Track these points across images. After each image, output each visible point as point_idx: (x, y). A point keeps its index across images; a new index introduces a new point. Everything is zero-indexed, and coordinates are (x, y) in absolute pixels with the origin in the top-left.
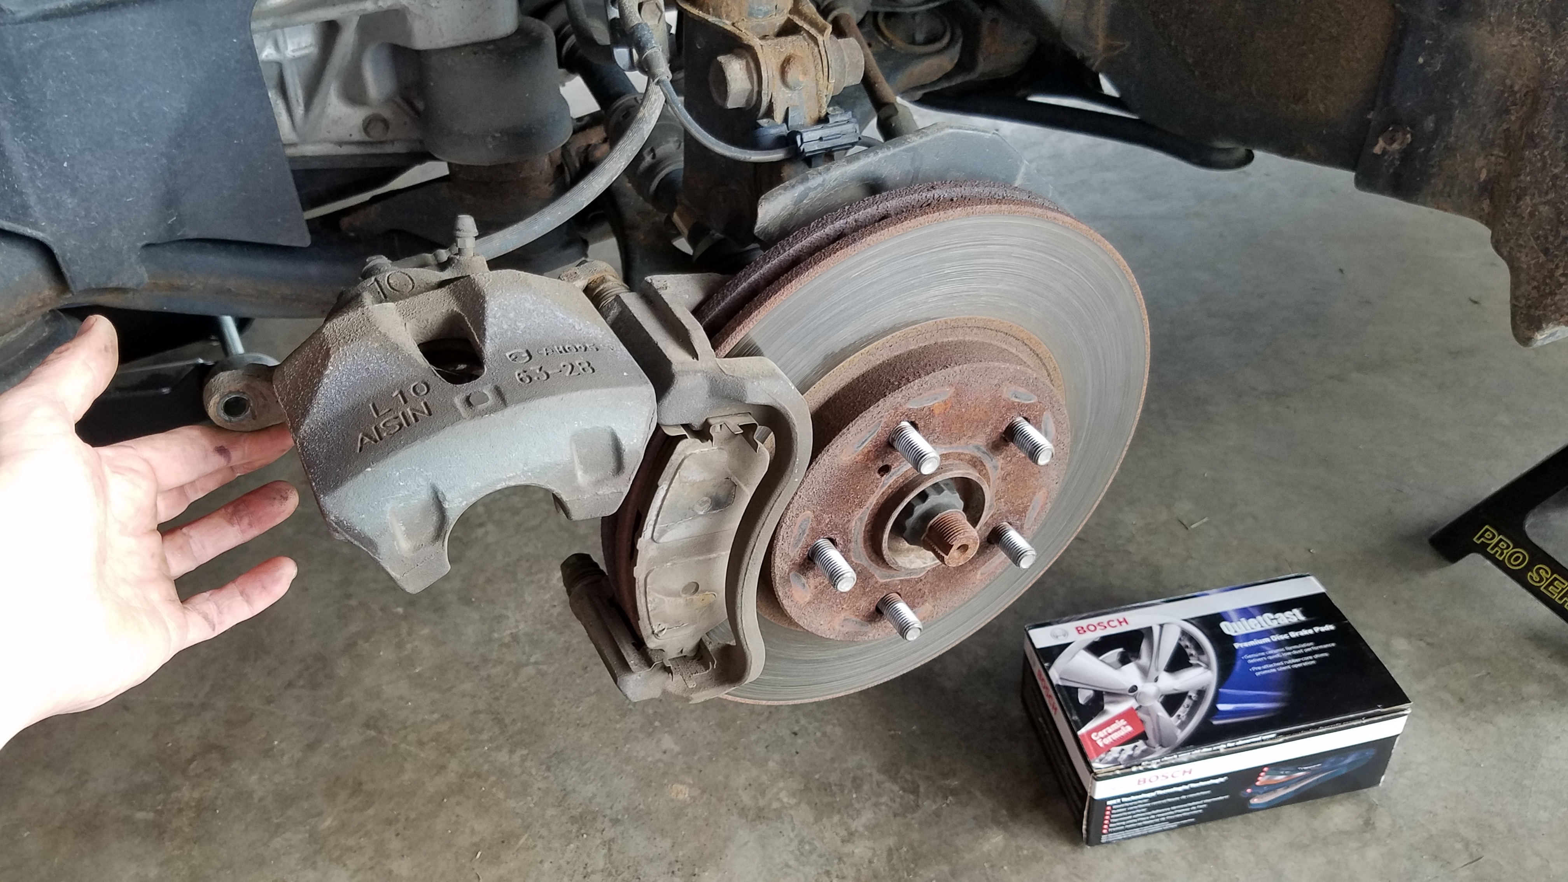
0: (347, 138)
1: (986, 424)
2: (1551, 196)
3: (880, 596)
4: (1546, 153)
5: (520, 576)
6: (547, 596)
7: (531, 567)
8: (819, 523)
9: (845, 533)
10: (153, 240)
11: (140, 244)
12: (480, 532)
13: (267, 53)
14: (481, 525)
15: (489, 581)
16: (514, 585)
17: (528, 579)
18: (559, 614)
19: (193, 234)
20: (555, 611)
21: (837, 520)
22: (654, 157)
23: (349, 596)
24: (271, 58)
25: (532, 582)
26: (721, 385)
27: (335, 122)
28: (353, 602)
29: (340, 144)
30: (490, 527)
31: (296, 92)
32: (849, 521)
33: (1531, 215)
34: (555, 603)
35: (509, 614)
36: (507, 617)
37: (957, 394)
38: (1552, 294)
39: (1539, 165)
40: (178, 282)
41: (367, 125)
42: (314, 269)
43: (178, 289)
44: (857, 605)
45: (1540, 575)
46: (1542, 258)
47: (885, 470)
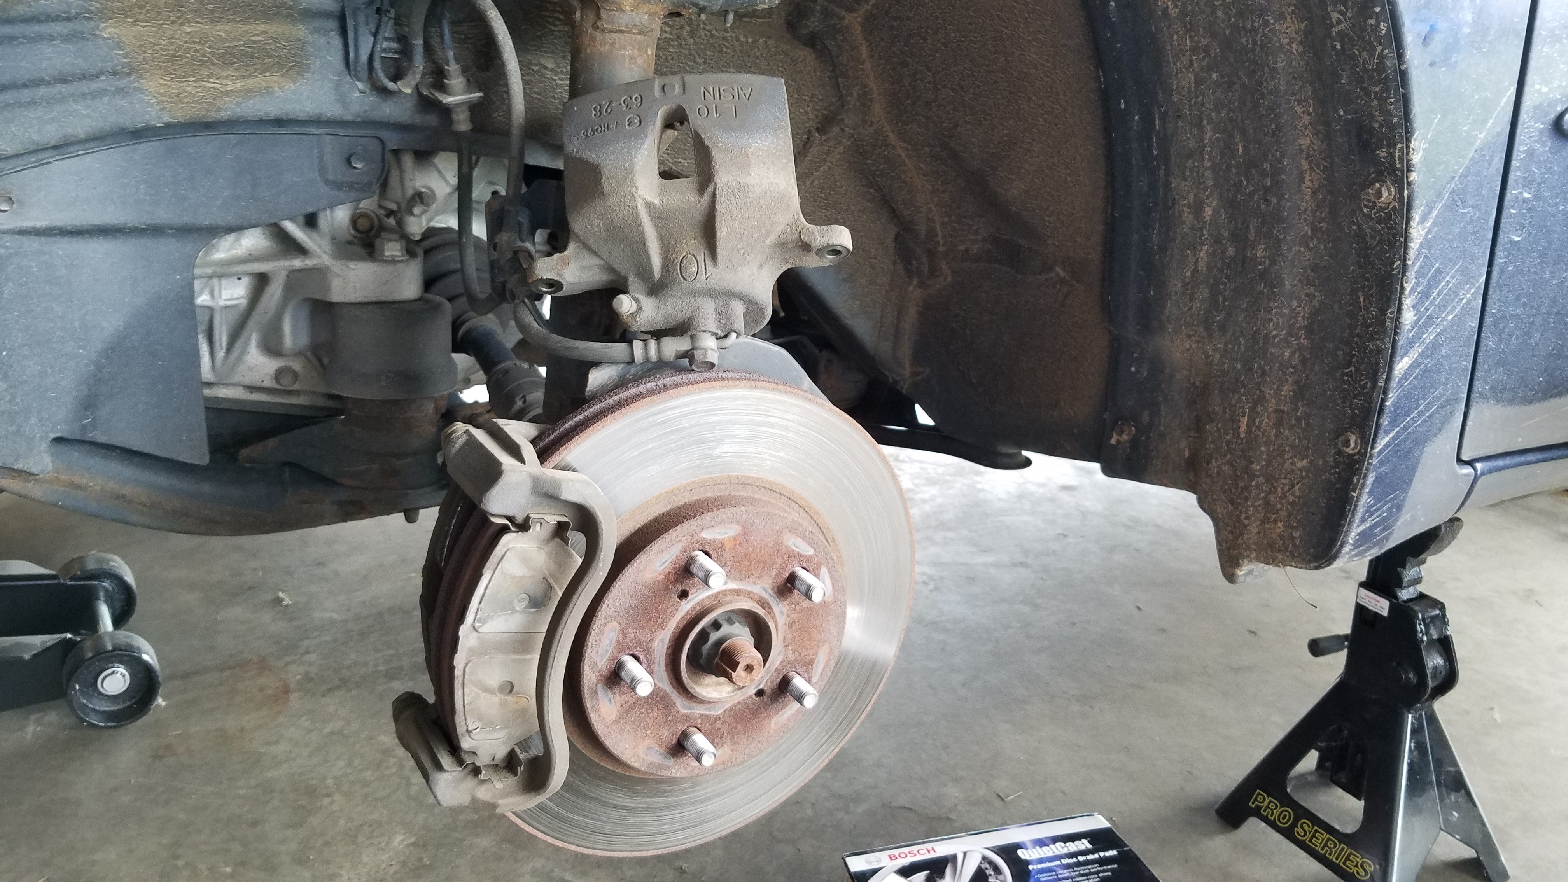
0: (259, 384)
1: (770, 567)
2: (1228, 457)
3: (681, 728)
4: (1220, 425)
5: (360, 839)
6: (385, 857)
7: (373, 831)
8: (625, 637)
9: (648, 652)
10: (65, 434)
11: (53, 436)
12: (326, 801)
13: (203, 299)
14: (328, 795)
15: (327, 844)
16: (352, 847)
17: (367, 842)
18: (396, 872)
19: (101, 438)
20: (391, 871)
21: (641, 637)
22: (525, 402)
23: (176, 857)
24: (205, 303)
25: (372, 844)
26: (542, 483)
27: (250, 369)
28: (180, 863)
29: (252, 388)
30: (337, 797)
31: (222, 337)
32: (651, 640)
33: (1218, 473)
34: (393, 863)
35: (343, 872)
36: (341, 876)
37: (744, 532)
38: (1242, 535)
39: (1216, 434)
40: (77, 480)
41: (279, 374)
42: (207, 488)
43: (78, 487)
44: (660, 733)
45: (1305, 828)
46: (1231, 508)
47: (684, 595)
